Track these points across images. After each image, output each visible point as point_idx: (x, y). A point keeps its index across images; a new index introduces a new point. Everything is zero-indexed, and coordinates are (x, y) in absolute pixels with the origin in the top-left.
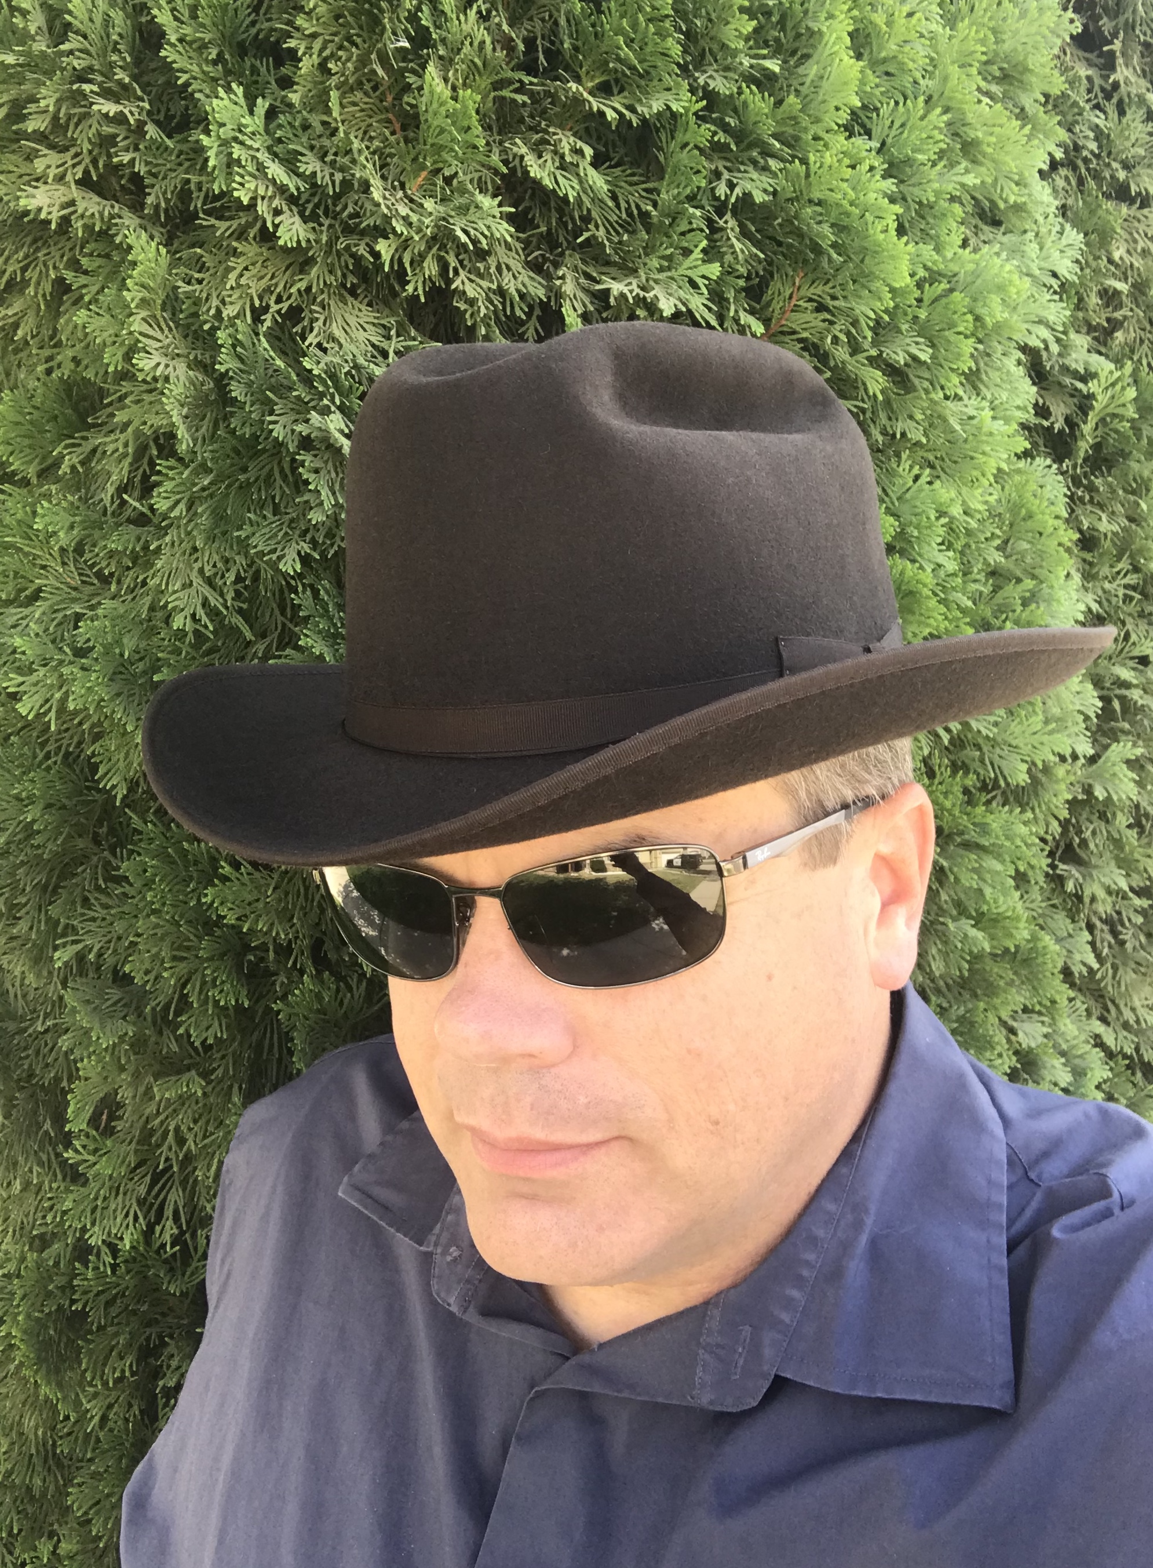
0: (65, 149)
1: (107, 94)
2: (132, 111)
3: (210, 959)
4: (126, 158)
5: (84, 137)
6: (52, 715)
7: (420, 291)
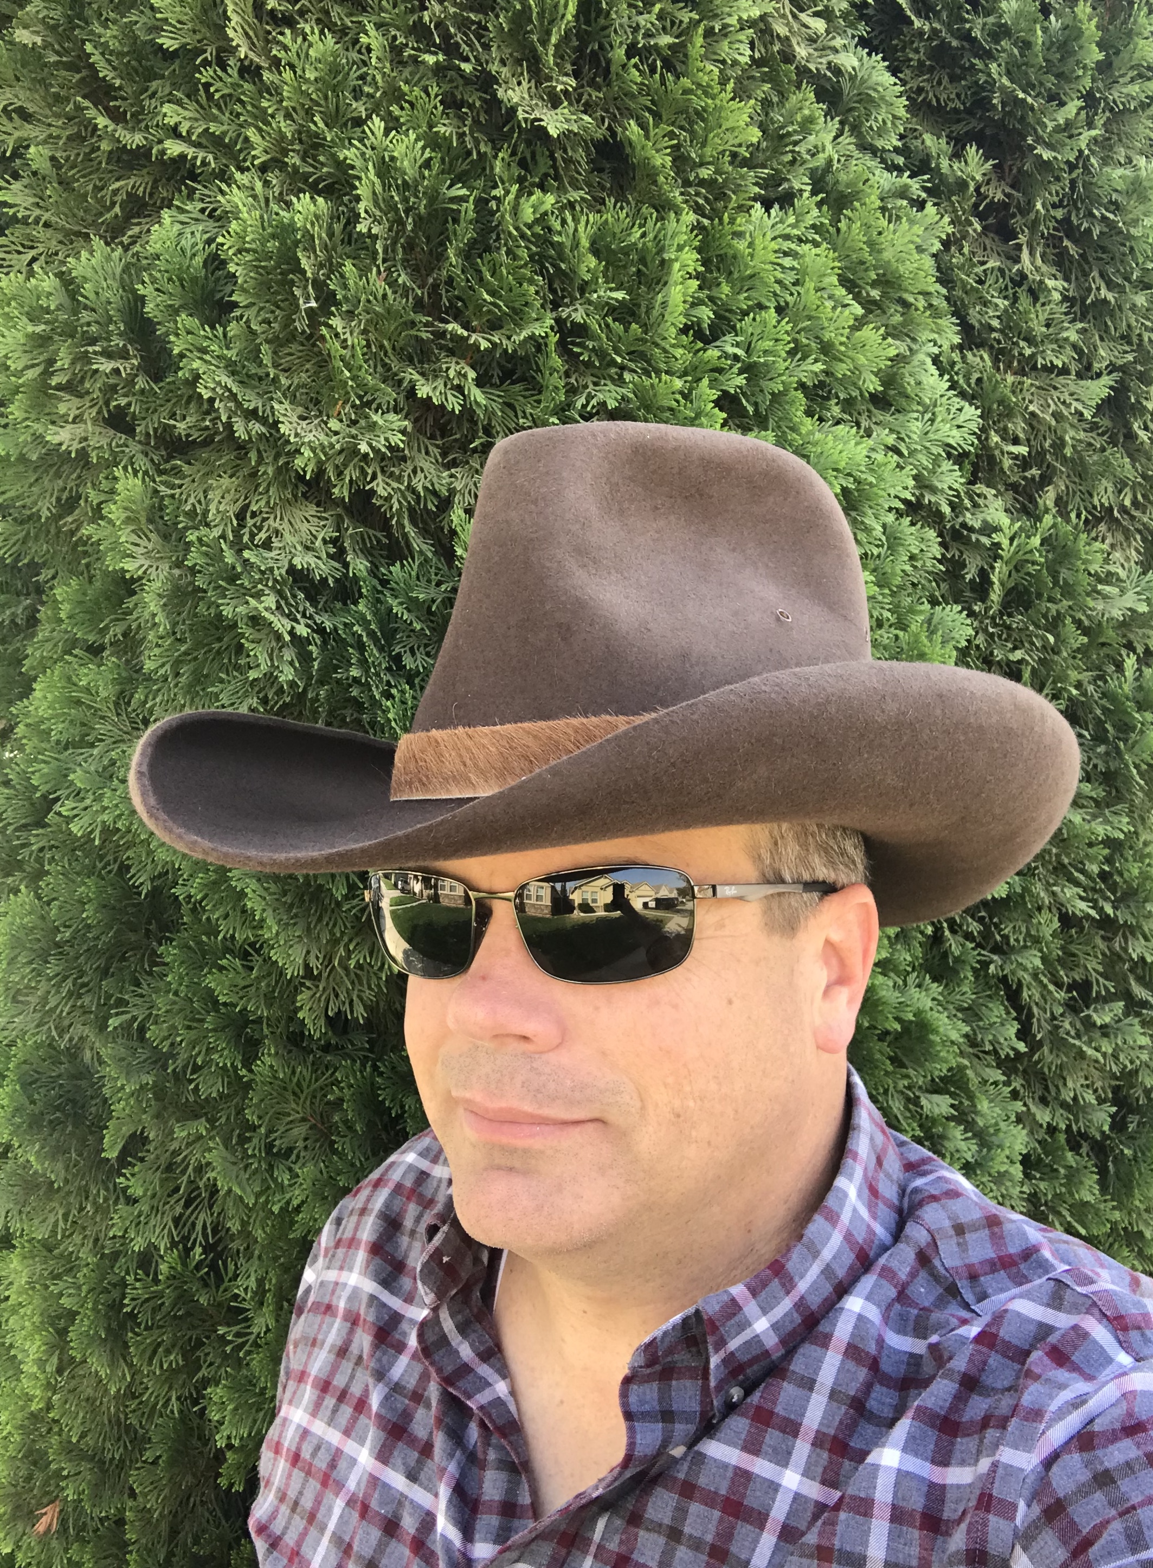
0: (80, 396)
1: (108, 354)
2: (125, 368)
3: (214, 1030)
4: (123, 402)
5: (94, 387)
6: (97, 833)
7: (346, 494)
